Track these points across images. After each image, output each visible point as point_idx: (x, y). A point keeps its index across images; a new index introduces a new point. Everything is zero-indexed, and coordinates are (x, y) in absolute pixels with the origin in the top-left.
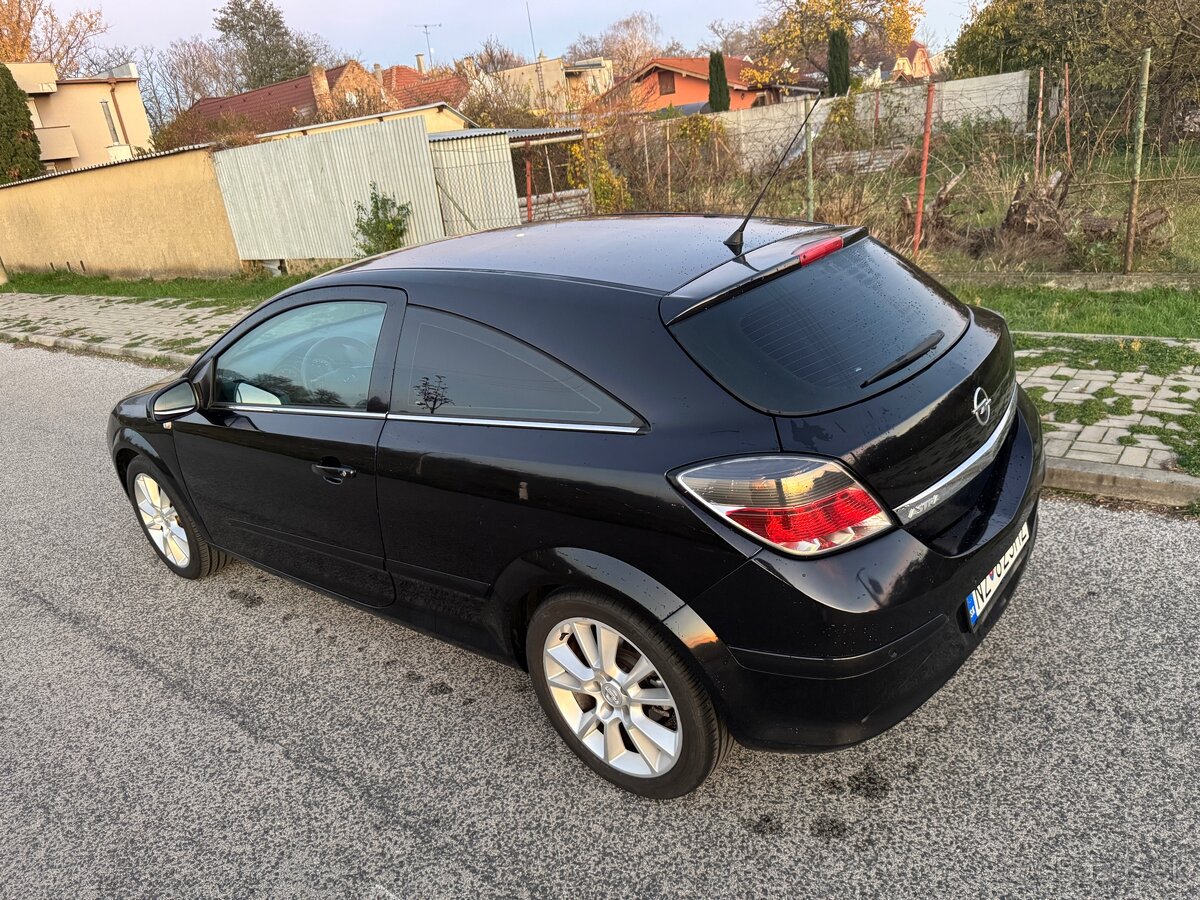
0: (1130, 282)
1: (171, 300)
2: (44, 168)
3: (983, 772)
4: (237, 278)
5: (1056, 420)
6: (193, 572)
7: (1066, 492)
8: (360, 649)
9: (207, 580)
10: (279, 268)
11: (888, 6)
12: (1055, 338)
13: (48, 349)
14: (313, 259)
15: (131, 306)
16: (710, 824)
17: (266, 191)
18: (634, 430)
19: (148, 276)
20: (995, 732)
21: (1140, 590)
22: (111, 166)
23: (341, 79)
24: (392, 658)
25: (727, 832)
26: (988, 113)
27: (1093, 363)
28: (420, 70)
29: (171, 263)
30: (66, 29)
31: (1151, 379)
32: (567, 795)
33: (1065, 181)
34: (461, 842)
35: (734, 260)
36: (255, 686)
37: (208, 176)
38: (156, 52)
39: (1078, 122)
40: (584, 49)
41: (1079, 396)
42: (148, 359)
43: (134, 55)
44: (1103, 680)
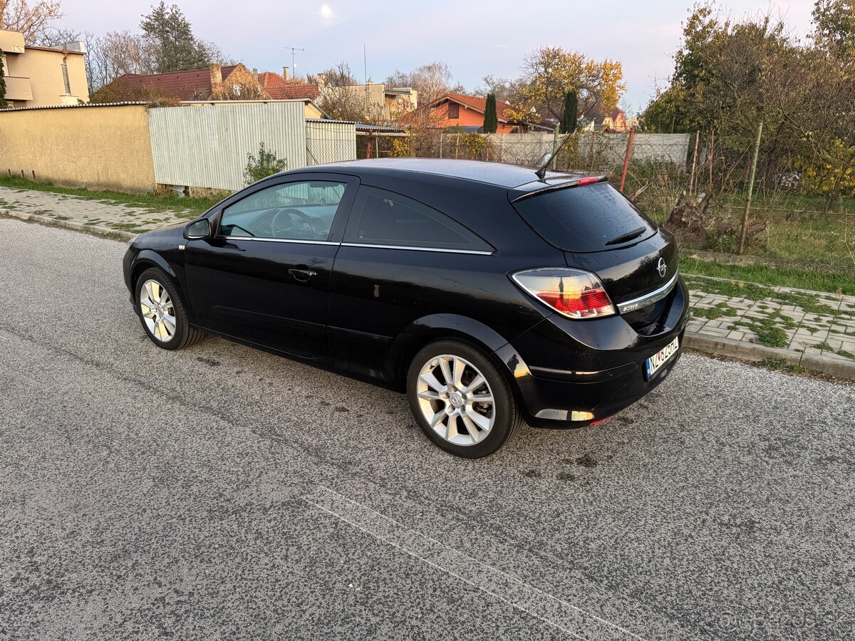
0: (741, 260)
1: (113, 201)
2: (7, 104)
3: (647, 461)
4: (152, 195)
5: (694, 316)
6: (171, 346)
7: (697, 351)
8: (289, 390)
9: (180, 351)
10: (184, 192)
11: (603, 82)
12: (697, 277)
13: (25, 221)
14: (210, 188)
15: (83, 201)
16: (503, 472)
17: (183, 138)
18: (489, 253)
19: (83, 186)
20: (654, 446)
21: (733, 395)
22: (61, 108)
23: (231, 74)
24: (310, 394)
25: (512, 475)
26: (662, 157)
27: (717, 291)
28: (285, 78)
29: (103, 179)
30: (31, 12)
31: (748, 302)
32: (423, 456)
33: (706, 199)
34: (366, 471)
35: (539, 181)
36: (226, 402)
37: (143, 124)
38: (95, 38)
39: (718, 169)
40: (398, 81)
41: (708, 306)
42: (103, 234)
43: (78, 37)
44: (711, 430)
